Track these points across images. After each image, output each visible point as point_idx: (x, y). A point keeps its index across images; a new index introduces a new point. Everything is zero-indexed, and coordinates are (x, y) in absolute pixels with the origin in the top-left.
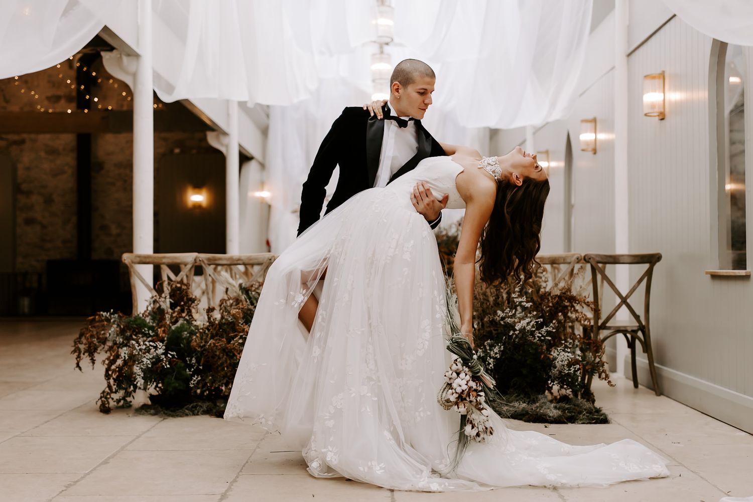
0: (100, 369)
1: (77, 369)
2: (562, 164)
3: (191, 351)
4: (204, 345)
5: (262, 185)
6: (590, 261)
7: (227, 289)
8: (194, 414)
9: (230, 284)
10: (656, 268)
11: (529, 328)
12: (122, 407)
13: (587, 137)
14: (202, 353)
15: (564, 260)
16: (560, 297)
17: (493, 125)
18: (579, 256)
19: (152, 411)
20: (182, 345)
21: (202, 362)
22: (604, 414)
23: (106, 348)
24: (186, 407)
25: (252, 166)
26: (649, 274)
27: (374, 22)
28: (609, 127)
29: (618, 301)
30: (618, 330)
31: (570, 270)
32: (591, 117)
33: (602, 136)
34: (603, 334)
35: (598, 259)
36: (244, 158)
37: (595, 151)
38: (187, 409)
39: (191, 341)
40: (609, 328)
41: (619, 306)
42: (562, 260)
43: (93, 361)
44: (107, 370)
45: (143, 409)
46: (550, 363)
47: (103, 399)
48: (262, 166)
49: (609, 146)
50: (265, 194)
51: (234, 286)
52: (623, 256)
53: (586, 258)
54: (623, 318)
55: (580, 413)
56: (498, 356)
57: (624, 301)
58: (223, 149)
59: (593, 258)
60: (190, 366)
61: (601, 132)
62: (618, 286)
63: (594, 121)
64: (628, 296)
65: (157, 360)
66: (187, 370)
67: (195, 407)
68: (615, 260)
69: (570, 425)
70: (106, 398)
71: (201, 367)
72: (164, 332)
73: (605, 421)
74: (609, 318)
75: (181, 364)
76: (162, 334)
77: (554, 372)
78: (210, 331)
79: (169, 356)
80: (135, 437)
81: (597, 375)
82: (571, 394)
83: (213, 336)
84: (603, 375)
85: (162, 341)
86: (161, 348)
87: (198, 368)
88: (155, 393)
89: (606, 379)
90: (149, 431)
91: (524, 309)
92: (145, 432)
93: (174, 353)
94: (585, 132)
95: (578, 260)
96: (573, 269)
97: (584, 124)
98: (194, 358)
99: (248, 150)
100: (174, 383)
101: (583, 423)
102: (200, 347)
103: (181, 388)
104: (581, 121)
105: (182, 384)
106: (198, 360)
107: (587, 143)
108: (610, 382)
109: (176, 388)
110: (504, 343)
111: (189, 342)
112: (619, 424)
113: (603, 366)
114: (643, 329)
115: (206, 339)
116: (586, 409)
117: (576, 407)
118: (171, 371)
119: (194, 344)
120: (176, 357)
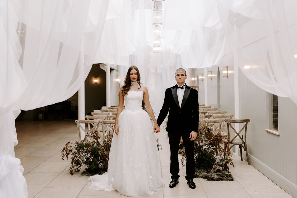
0: (70, 160)
1: (63, 160)
2: (217, 75)
3: (99, 155)
5: (117, 76)
6: (227, 121)
7: (109, 132)
9: (110, 130)
10: (248, 124)
11: (207, 148)
12: (77, 171)
13: (225, 72)
14: (102, 156)
15: (218, 121)
16: (217, 136)
17: (194, 67)
19: (87, 174)
22: (232, 178)
23: (72, 153)
25: (114, 72)
26: (246, 126)
27: (154, 32)
28: (232, 69)
29: (236, 134)
30: (236, 144)
32: (226, 66)
33: (230, 72)
34: (231, 145)
35: (229, 121)
36: (111, 70)
37: (228, 77)
40: (233, 143)
41: (236, 136)
43: (67, 157)
44: (72, 161)
45: (84, 173)
46: (214, 160)
47: (71, 169)
48: (117, 71)
49: (232, 75)
50: (118, 80)
51: (112, 131)
52: (237, 120)
53: (225, 120)
54: (238, 140)
55: (224, 177)
56: (197, 157)
57: (238, 135)
58: (105, 70)
60: (98, 160)
61: (230, 71)
62: (236, 130)
64: (239, 133)
65: (88, 159)
66: (98, 162)
68: (235, 121)
69: (221, 182)
70: (72, 169)
71: (102, 161)
72: (90, 149)
73: (232, 180)
74: (233, 140)
75: (96, 160)
76: (89, 150)
77: (216, 163)
78: (104, 148)
79: (92, 157)
80: (82, 188)
81: (230, 164)
82: (221, 168)
83: (106, 150)
84: (231, 164)
85: (89, 152)
86: (89, 154)
87: (101, 161)
88: (87, 168)
89: (232, 165)
90: (86, 184)
91: (206, 141)
92: (85, 185)
93: (93, 156)
94: (224, 70)
95: (223, 121)
96: (221, 124)
97: (224, 68)
98: (100, 158)
99: (113, 67)
100: (94, 166)
101: (225, 181)
102: (102, 154)
103: (96, 168)
104: (223, 67)
105: (96, 166)
106: (101, 158)
107: (224, 74)
108: (234, 166)
109: (94, 168)
110: (199, 153)
111: (98, 153)
112: (237, 181)
113: (231, 160)
114: (244, 143)
115: (103, 151)
116: (226, 175)
117: (223, 174)
118: (93, 162)
119: (100, 153)
120: (94, 158)
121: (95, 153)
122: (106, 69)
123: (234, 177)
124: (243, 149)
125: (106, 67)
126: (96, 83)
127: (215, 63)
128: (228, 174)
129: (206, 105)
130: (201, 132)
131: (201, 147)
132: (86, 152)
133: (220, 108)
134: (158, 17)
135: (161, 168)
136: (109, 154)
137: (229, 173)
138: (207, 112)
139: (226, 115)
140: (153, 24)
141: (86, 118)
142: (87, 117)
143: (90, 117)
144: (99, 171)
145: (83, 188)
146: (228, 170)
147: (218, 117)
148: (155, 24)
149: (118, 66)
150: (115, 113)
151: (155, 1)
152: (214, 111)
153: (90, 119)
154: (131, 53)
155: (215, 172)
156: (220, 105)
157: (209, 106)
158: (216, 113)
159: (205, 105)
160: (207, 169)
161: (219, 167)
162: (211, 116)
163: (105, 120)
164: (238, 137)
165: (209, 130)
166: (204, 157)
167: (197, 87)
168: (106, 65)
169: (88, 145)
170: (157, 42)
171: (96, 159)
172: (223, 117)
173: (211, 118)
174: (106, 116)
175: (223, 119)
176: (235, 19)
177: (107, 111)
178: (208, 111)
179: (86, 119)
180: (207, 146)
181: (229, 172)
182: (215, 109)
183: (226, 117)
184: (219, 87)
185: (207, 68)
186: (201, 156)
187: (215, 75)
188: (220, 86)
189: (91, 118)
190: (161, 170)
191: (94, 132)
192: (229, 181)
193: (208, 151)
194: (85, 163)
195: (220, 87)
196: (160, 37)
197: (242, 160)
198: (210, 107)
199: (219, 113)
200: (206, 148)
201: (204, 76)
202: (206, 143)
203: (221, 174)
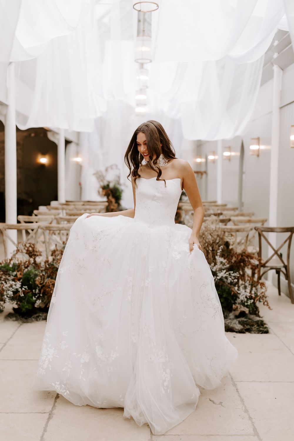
2: (238, 154)
3: (36, 286)
4: (43, 283)
5: (77, 154)
6: (258, 230)
8: (37, 320)
9: (58, 242)
11: (225, 276)
13: (254, 147)
14: (42, 287)
15: (244, 230)
16: (242, 255)
18: (252, 227)
19: (14, 319)
20: (31, 282)
21: (42, 292)
22: (266, 328)
24: (33, 316)
25: (72, 147)
26: (290, 238)
27: (138, 77)
28: (268, 142)
29: (273, 252)
30: (272, 268)
31: (246, 235)
32: (256, 137)
33: (262, 147)
34: (262, 270)
35: (262, 229)
36: (67, 142)
37: (258, 156)
38: (33, 318)
39: (36, 281)
40: (267, 267)
41: (273, 256)
42: (242, 230)
45: (9, 316)
46: (235, 296)
48: (77, 144)
50: (79, 159)
51: (60, 243)
52: (275, 228)
53: (256, 228)
54: (275, 262)
55: (253, 325)
57: (276, 252)
58: (56, 141)
60: (35, 295)
61: (262, 144)
63: (258, 139)
64: (278, 250)
65: (16, 292)
66: (34, 297)
67: (38, 317)
68: (272, 230)
69: (247, 334)
71: (41, 295)
72: (21, 274)
73: (267, 332)
74: (267, 262)
75: (30, 294)
76: (19, 276)
77: (239, 301)
78: (46, 273)
79: (23, 289)
80: (3, 345)
81: (262, 303)
82: (247, 310)
83: (48, 277)
84: (266, 303)
85: (19, 280)
86: (18, 284)
87: (39, 296)
88: (16, 307)
89: (267, 305)
90: (11, 338)
91: (221, 263)
92: (9, 340)
93: (26, 287)
94: (253, 145)
95: (251, 229)
96: (248, 235)
97: (252, 140)
98: (37, 290)
99: (70, 138)
100: (26, 306)
101: (255, 333)
102: (41, 284)
103: (30, 308)
105: (30, 305)
106: (40, 290)
107: (254, 151)
108: (269, 308)
109: (27, 309)
111: (35, 281)
112: (275, 334)
113: (266, 297)
114: (286, 267)
115: (44, 279)
116: (256, 322)
117: (250, 321)
118: (24, 297)
119: (37, 283)
120: (27, 290)
121: (29, 283)
122: (58, 140)
123: (269, 325)
124: (282, 277)
125: (57, 136)
127: (238, 133)
128: (258, 321)
129: (220, 202)
130: (213, 248)
132: (13, 280)
133: (243, 206)
134: (144, 49)
136: (53, 285)
137: (261, 319)
138: (221, 214)
139: (254, 218)
140: (136, 61)
141: (19, 220)
142: (22, 218)
143: (25, 218)
144: (36, 313)
145: (5, 344)
146: (259, 312)
147: (241, 222)
148: (139, 61)
149: (78, 134)
151: (140, 11)
152: (232, 213)
153: (26, 222)
155: (237, 317)
156: (243, 203)
157: (223, 204)
158: (237, 215)
159: (217, 202)
161: (243, 309)
162: (229, 220)
163: (51, 223)
164: (276, 257)
165: (227, 244)
167: (205, 172)
168: (57, 133)
169: (17, 267)
170: (142, 97)
172: (249, 221)
173: (229, 223)
174: (53, 217)
176: (276, 55)
177: (57, 209)
179: (19, 222)
180: (225, 273)
181: (259, 317)
182: (234, 209)
183: (255, 222)
184: (241, 173)
185: (223, 141)
187: (236, 153)
188: (244, 171)
189: (27, 220)
191: (27, 245)
192: (262, 333)
193: (225, 280)
194: (12, 299)
195: (244, 173)
196: (148, 87)
197: (280, 294)
198: (226, 205)
199: (242, 215)
200: (222, 277)
201: (217, 155)
202: (223, 268)
203: (247, 321)
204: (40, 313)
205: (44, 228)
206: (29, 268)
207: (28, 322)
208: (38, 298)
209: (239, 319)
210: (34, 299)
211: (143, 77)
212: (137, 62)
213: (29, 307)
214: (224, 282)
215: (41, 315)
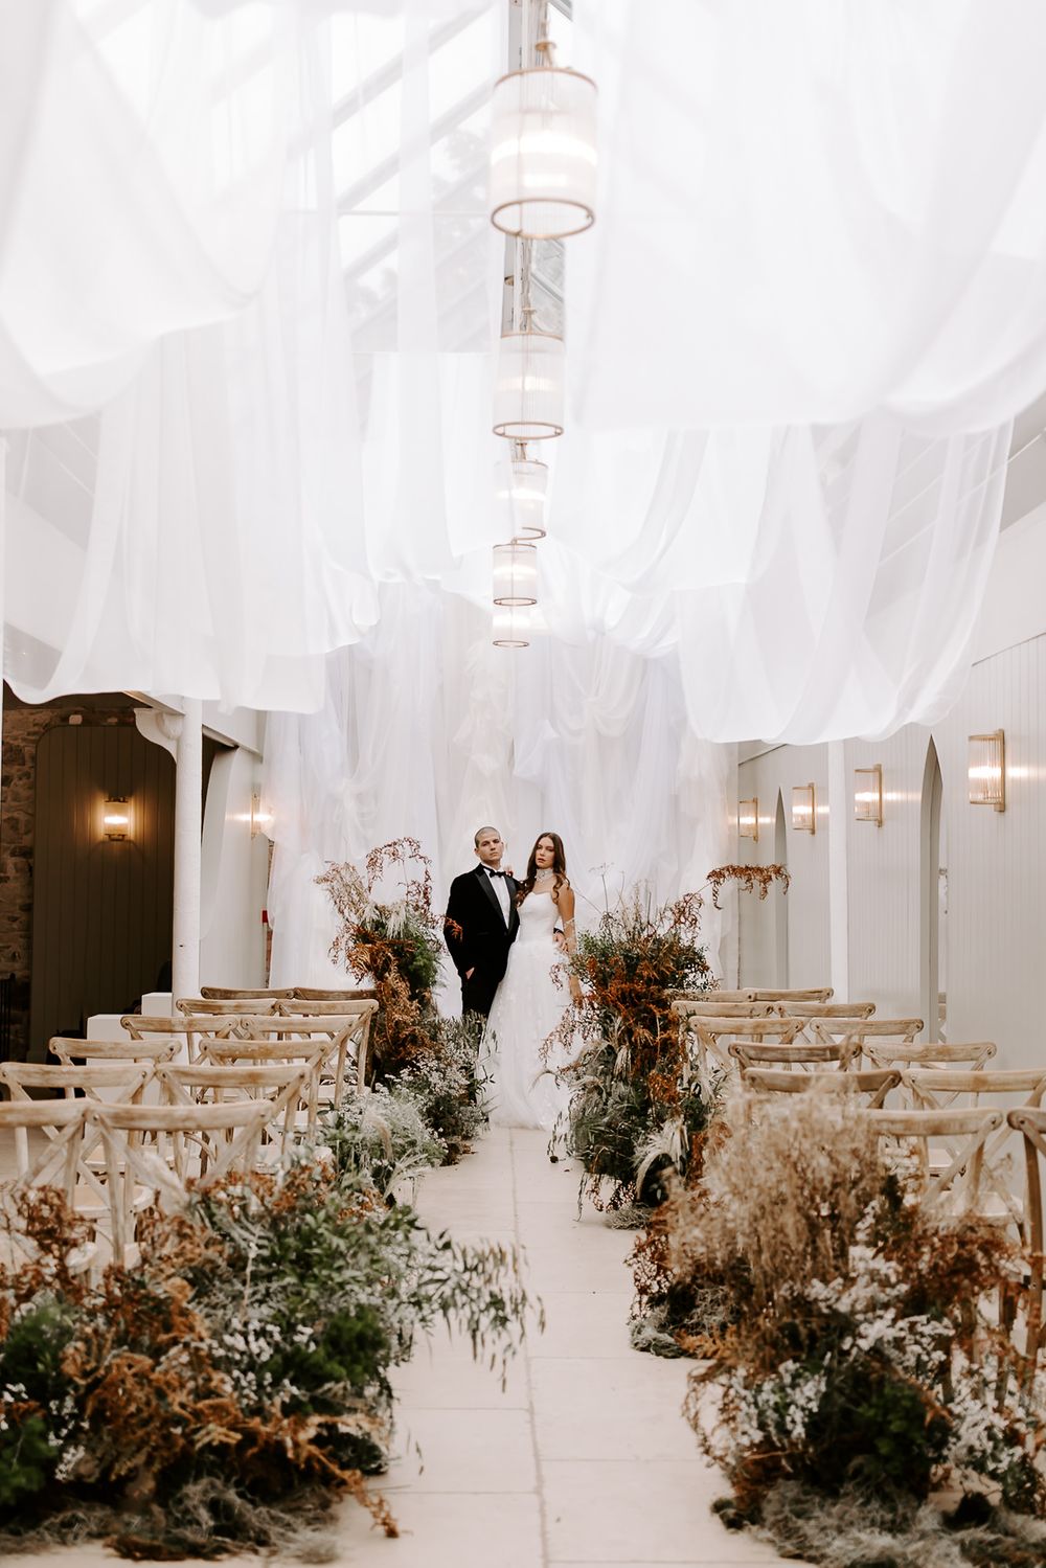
2: (916, 797)
3: (61, 1383)
4: (96, 1369)
5: (254, 794)
6: (1022, 1126)
7: (157, 1195)
8: (64, 1543)
9: (164, 1182)
11: (891, 1334)
13: (983, 773)
14: (90, 1388)
15: (961, 1126)
16: (961, 1240)
18: (997, 1115)
20: (40, 1367)
21: (89, 1411)
24: (46, 1523)
31: (975, 1149)
32: (990, 731)
33: (1016, 772)
35: (1040, 1125)
36: (215, 749)
37: (1002, 808)
38: (47, 1529)
39: (63, 1360)
42: (957, 1128)
46: (942, 1431)
48: (257, 757)
50: (263, 818)
51: (175, 1188)
53: (1014, 1119)
58: (168, 746)
59: (1030, 1122)
60: (56, 1423)
61: (1018, 763)
63: (1001, 738)
66: (52, 1436)
67: (68, 1524)
71: (86, 1425)
75: (36, 1422)
77: (956, 1450)
78: (110, 1322)
79: (6, 1399)
82: (993, 1492)
83: (119, 1341)
87: (78, 1428)
91: (873, 1276)
93: (21, 1387)
94: (979, 762)
95: (995, 1124)
96: (981, 1149)
97: (977, 744)
98: (69, 1403)
99: (227, 731)
100: (15, 1475)
102: (85, 1374)
103: (35, 1487)
104: (971, 738)
105: (35, 1473)
106: (80, 1403)
107: (982, 786)
109: (18, 1490)
110: (829, 1372)
111: (58, 1361)
115: (100, 1348)
116: (1036, 1545)
117: (1010, 1540)
118: (10, 1436)
119: (69, 1368)
120: (24, 1401)
121: (36, 1368)
122: (178, 741)
125: (173, 727)
126: (116, 838)
127: (914, 716)
129: (841, 998)
130: (833, 1207)
131: (846, 1325)
133: (943, 1014)
134: (531, 383)
135: (540, 1478)
138: (858, 1051)
139: (991, 1071)
140: (499, 431)
142: (15, 1071)
143: (28, 1074)
144: (60, 1509)
147: (945, 1086)
148: (510, 431)
149: (261, 718)
150: (220, 1041)
151: (518, 234)
152: (896, 1042)
153: (36, 1093)
154: (345, 640)
155: (950, 1523)
156: (943, 999)
157: (858, 1001)
158: (924, 1058)
159: (830, 994)
160: (887, 1500)
161: (978, 1484)
162: (896, 1079)
163: (136, 1097)
165: (891, 1189)
166: (865, 1411)
167: (778, 871)
168: (175, 714)
170: (518, 572)
171: (39, 1415)
172: (979, 1085)
173: (892, 1095)
174: (147, 1065)
175: (992, 1105)
177: (165, 1027)
178: (869, 1042)
180: (894, 1321)
182: (907, 1028)
183: (1003, 1087)
184: (933, 871)
185: (851, 745)
186: (841, 1391)
187: (905, 796)
188: (942, 865)
189: (36, 1082)
190: (538, 1491)
191: (33, 1196)
193: (893, 1353)
195: (942, 872)
196: (543, 534)
198: (871, 1010)
199: (946, 1055)
200: (880, 1340)
201: (825, 802)
202: (883, 1297)
203: (997, 1542)
204: (79, 1507)
205: (109, 1122)
206: (37, 1298)
207: (23, 1551)
208: (72, 1439)
209: (960, 1535)
210: (54, 1442)
211: (524, 494)
212: (503, 435)
213: (29, 1480)
214: (886, 1362)
215: (81, 1515)
